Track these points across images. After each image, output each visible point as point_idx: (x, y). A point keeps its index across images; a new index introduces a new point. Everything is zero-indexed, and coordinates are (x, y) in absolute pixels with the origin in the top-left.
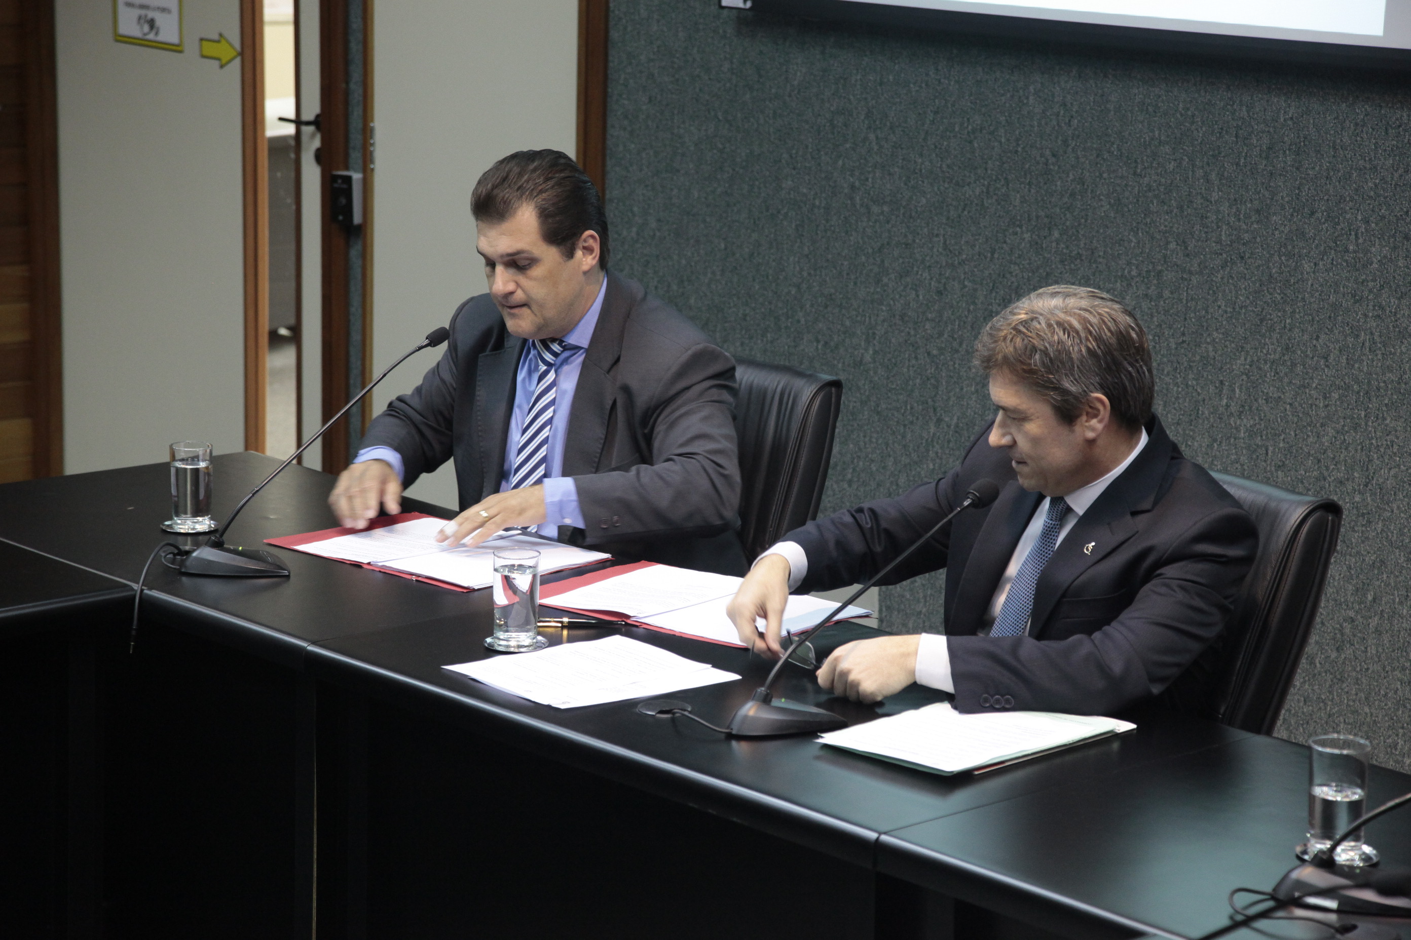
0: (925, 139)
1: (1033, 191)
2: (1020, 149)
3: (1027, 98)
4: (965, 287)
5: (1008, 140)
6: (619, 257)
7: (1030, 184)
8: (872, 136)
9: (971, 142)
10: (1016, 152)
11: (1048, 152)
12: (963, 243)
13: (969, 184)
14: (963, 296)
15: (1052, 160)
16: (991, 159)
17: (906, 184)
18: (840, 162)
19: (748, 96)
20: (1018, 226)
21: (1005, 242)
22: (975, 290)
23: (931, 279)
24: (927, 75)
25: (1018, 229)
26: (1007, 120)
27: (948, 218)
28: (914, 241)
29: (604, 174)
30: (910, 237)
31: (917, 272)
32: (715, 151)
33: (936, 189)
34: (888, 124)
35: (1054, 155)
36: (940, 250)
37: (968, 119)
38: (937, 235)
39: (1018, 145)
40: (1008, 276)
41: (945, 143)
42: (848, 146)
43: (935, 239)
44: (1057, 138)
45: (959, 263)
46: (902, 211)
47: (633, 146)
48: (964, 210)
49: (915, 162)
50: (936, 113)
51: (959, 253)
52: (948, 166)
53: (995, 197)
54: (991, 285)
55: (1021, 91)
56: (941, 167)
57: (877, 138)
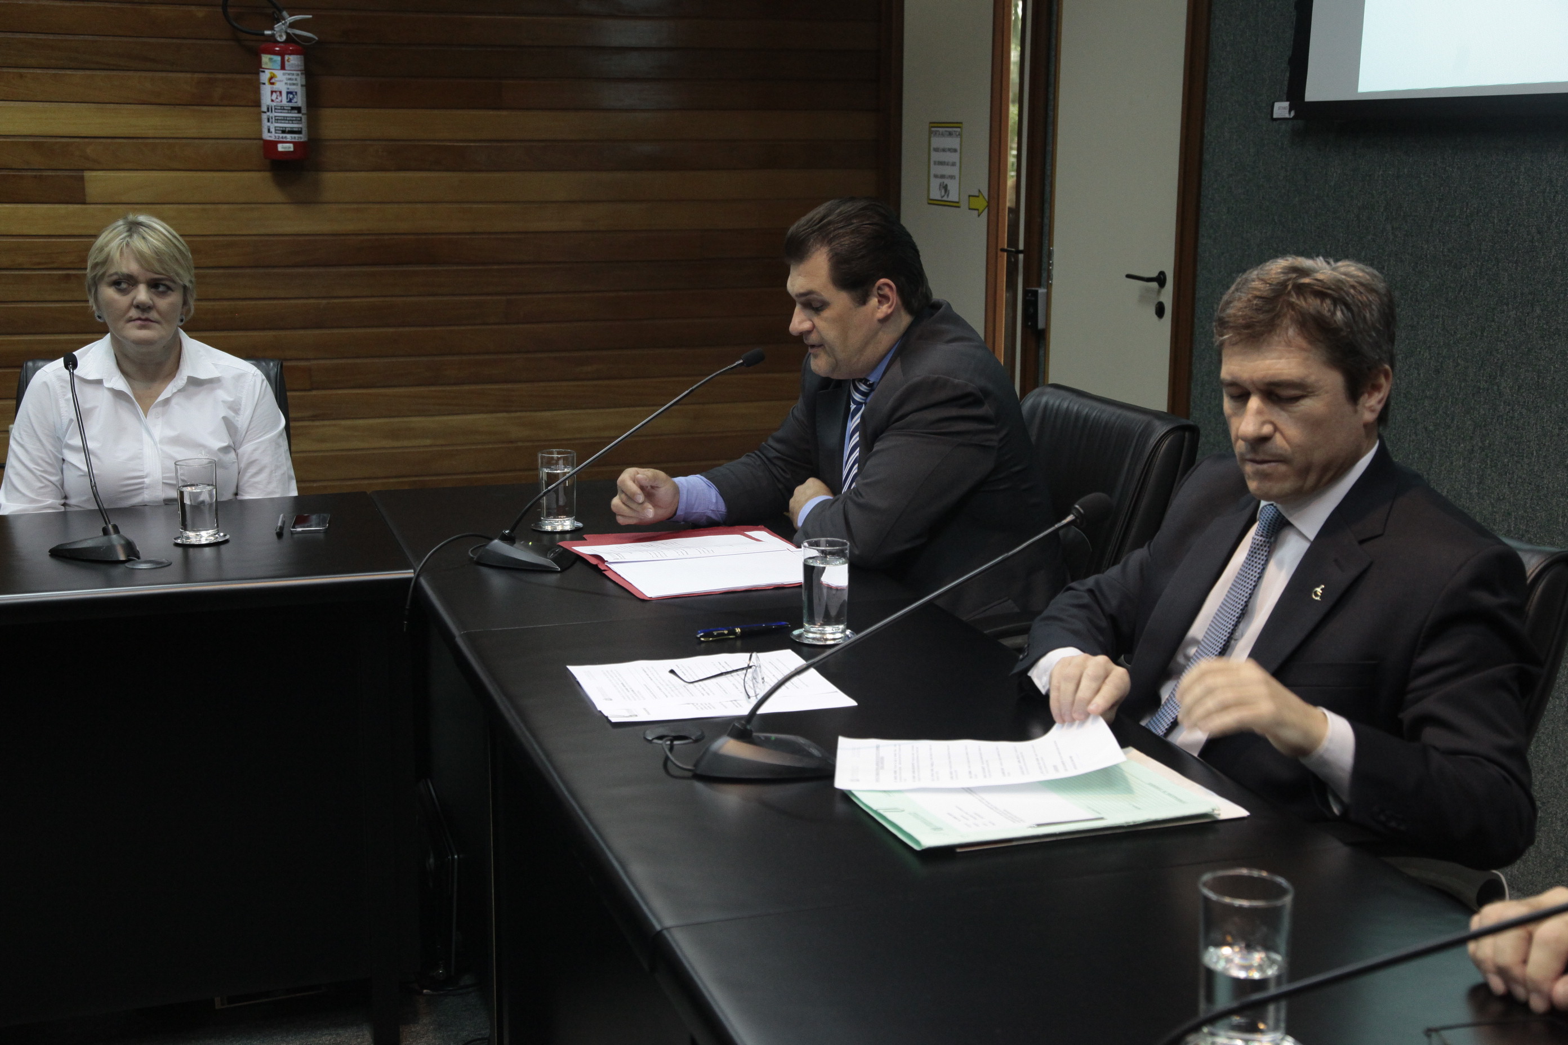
0: (1431, 227)
1: (1519, 269)
2: (1509, 229)
3: (1518, 178)
4: (1458, 364)
5: (1500, 220)
6: (1202, 348)
7: (1516, 262)
8: (1389, 227)
9: (1468, 225)
10: (1507, 232)
11: (1534, 230)
12: (1458, 322)
13: (1465, 267)
14: (1456, 373)
15: (1537, 237)
16: (1484, 240)
17: (1414, 270)
18: (1363, 254)
19: (1297, 199)
20: (1505, 304)
21: (1493, 321)
22: (1466, 368)
23: (1431, 358)
24: (1435, 164)
25: (1505, 307)
26: (1499, 201)
27: (1447, 300)
28: (1418, 323)
29: (1195, 276)
30: (1415, 319)
31: (1420, 352)
32: (1271, 251)
33: (1438, 272)
34: (1402, 214)
35: (1539, 233)
36: (1439, 330)
37: (1467, 205)
38: (1437, 317)
39: (1508, 224)
40: (1494, 353)
41: (1447, 228)
42: (1370, 237)
43: (1436, 320)
44: (1542, 214)
45: (1454, 343)
46: (1410, 294)
47: (1215, 251)
48: (1460, 291)
49: (1422, 248)
50: (1441, 200)
51: (1455, 332)
52: (1449, 250)
53: (1486, 277)
54: (1480, 362)
55: (1513, 172)
56: (1442, 252)
57: (1393, 227)
